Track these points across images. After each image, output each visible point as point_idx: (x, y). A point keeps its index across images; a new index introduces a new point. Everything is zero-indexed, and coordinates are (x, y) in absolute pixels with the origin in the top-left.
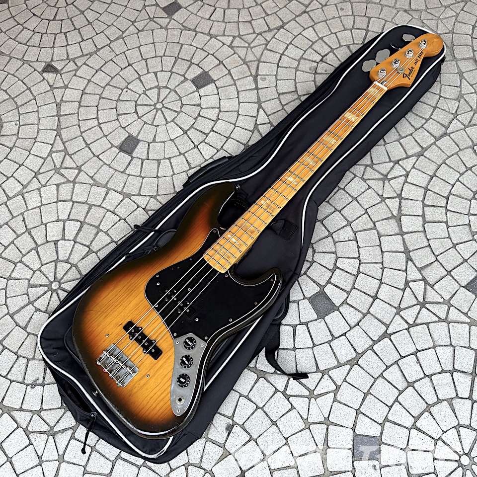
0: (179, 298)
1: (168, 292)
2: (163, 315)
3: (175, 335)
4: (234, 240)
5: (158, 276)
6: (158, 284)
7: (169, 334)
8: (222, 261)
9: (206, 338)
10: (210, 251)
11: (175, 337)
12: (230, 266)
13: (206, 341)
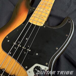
0: (22, 45)
1: (15, 43)
2: (15, 57)
3: (26, 67)
4: (42, 10)
5: (7, 37)
6: (8, 41)
7: (22, 68)
8: (40, 20)
9: (47, 64)
10: (32, 18)
11: (27, 70)
12: (45, 21)
13: (47, 66)
